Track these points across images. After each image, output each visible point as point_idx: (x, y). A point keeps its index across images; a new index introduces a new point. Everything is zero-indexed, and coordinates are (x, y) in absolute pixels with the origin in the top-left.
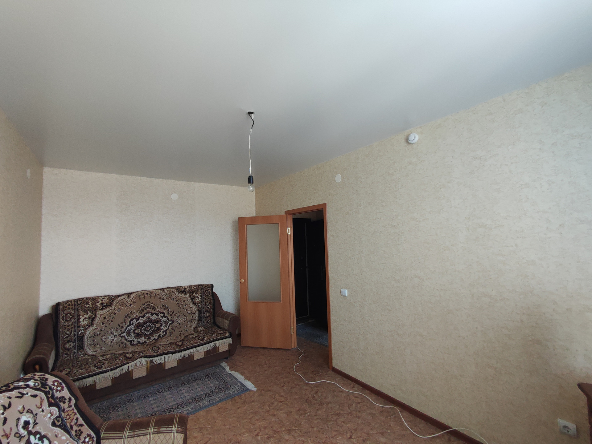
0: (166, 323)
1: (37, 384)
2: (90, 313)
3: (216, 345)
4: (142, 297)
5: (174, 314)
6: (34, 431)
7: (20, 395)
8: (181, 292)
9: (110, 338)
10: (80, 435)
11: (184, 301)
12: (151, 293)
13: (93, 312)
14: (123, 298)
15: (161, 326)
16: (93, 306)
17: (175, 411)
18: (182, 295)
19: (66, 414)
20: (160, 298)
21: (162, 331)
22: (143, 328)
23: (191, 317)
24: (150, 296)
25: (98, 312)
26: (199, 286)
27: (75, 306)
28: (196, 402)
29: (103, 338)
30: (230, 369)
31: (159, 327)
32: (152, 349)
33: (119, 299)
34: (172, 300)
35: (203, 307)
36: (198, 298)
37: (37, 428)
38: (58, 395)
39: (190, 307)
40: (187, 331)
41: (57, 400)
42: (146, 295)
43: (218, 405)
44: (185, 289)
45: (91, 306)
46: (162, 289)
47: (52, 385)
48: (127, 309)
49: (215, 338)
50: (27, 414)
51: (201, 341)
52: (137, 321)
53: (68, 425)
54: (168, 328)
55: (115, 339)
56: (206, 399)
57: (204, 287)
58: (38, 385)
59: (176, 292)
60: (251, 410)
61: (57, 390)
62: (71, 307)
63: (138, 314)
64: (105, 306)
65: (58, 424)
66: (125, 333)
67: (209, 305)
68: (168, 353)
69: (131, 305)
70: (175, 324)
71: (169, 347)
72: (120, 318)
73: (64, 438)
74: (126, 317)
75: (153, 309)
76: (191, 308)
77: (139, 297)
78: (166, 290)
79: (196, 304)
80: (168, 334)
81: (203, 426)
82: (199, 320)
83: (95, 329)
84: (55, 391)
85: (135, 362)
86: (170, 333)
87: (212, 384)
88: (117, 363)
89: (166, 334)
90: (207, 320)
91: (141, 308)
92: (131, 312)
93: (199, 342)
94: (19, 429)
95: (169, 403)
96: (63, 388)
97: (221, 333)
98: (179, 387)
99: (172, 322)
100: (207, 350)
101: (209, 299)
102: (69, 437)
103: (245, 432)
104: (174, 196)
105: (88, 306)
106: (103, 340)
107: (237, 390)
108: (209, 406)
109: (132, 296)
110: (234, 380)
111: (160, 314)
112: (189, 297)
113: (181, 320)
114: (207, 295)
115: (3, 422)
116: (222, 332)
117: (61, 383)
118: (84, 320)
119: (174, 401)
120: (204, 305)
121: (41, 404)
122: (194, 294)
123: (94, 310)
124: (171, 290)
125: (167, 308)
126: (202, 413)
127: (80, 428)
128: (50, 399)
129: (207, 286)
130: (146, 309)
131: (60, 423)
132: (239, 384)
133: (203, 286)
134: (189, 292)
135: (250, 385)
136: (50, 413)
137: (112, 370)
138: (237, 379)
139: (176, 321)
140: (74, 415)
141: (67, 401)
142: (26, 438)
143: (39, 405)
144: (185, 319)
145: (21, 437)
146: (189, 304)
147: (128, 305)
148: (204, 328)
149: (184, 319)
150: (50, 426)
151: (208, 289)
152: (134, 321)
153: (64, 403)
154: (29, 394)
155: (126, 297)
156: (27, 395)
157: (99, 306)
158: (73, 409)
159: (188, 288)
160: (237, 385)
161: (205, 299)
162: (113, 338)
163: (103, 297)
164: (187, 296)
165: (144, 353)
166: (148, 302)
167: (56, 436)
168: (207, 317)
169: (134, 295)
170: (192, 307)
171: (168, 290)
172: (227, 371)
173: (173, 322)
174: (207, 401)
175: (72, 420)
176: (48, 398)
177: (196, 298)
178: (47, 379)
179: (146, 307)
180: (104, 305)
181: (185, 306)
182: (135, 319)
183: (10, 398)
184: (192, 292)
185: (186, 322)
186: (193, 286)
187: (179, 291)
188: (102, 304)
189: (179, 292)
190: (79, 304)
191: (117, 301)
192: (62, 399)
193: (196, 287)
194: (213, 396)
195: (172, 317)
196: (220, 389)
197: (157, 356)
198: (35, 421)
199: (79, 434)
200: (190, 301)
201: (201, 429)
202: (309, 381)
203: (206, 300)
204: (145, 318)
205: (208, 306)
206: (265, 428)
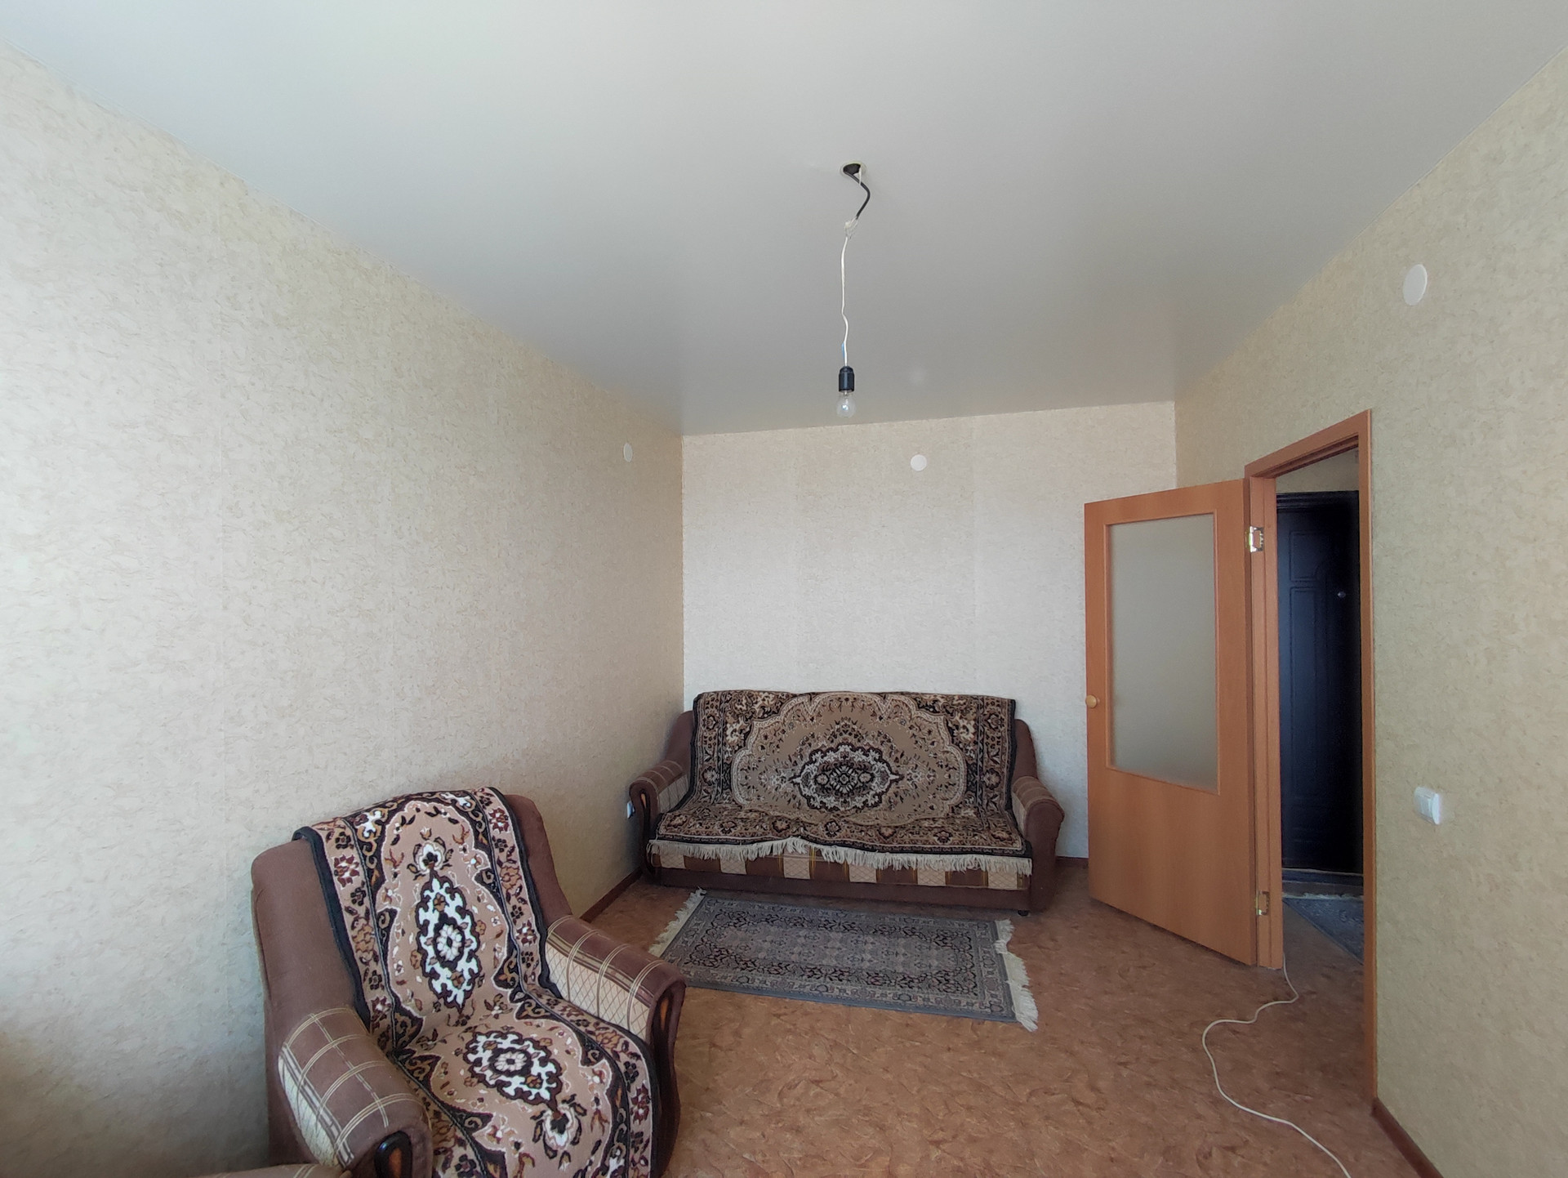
0: (884, 777)
1: (469, 805)
2: (742, 722)
3: (979, 866)
4: (835, 704)
5: (904, 758)
6: (441, 874)
7: (434, 812)
8: (923, 707)
9: (775, 780)
10: (518, 917)
11: (930, 732)
12: (855, 699)
13: (747, 720)
14: (800, 702)
15: (872, 780)
16: (749, 709)
17: (822, 979)
18: (925, 715)
19: (505, 871)
20: (874, 714)
21: (872, 793)
22: (832, 776)
23: (946, 776)
24: (853, 705)
25: (755, 723)
26: (975, 699)
27: (721, 704)
28: (872, 983)
29: (763, 777)
30: (1008, 944)
31: (867, 782)
32: (825, 826)
33: (794, 701)
34: (901, 723)
35: (980, 756)
36: (968, 730)
37: (448, 872)
38: (495, 833)
39: (945, 749)
40: (932, 808)
41: (493, 843)
42: (844, 702)
43: (911, 1016)
44: (935, 701)
45: (744, 708)
46: (882, 693)
47: (491, 815)
48: (806, 725)
49: (979, 845)
50: (434, 844)
51: (938, 842)
52: (822, 757)
53: (504, 891)
54: (887, 790)
55: (782, 786)
56: (898, 987)
57: (987, 704)
58: (470, 808)
59: (912, 705)
60: (975, 1075)
61: (496, 826)
62: (715, 703)
63: (825, 743)
64: (767, 713)
65: (488, 882)
66: (800, 778)
67: (997, 754)
68: (852, 846)
69: (812, 719)
70: (904, 784)
71: (861, 831)
72: (791, 744)
73: (490, 908)
74: (803, 744)
75: (856, 736)
76: (948, 752)
77: (830, 705)
78: (889, 697)
79: (961, 746)
80: (884, 802)
81: (843, 1043)
82: (968, 788)
83: (749, 755)
84: (491, 826)
85: (784, 841)
86: (890, 802)
87: (937, 959)
88: (755, 833)
89: (880, 801)
90: (991, 795)
91: (832, 731)
92: (813, 736)
93: (933, 844)
94: (417, 860)
95: (825, 956)
96: (506, 826)
97: (999, 838)
98: (868, 934)
99: (898, 777)
100: (954, 869)
101: (997, 740)
102: (500, 910)
103: (916, 1115)
104: (918, 463)
105: (741, 706)
106: (763, 781)
107: (981, 1004)
108: (889, 1005)
109: (817, 700)
110: (997, 975)
111: (872, 753)
112: (942, 724)
113: (921, 777)
114: (993, 727)
115: (393, 839)
116: (1005, 835)
117: (506, 816)
118: (732, 733)
119: (837, 958)
120: (982, 751)
121: (462, 839)
122: (957, 718)
123: (750, 717)
124: (902, 698)
125: (889, 741)
126: (865, 1014)
127: (521, 905)
128: (481, 837)
129: (996, 703)
130: (841, 734)
131: (491, 881)
132: (1000, 993)
133: (985, 701)
134: (944, 710)
135: (1026, 1009)
136: (475, 858)
137: (744, 843)
138: (1005, 975)
139: (908, 777)
140: (518, 879)
141: (506, 850)
142: (427, 879)
143: (458, 837)
144: (932, 778)
145: (418, 874)
146: (941, 741)
147: (808, 719)
148: (977, 813)
149: (929, 776)
150: (473, 879)
151: (1000, 710)
152: (819, 755)
153: (502, 850)
154: (448, 815)
155: (806, 699)
156: (443, 816)
157: (758, 710)
158: (518, 868)
159: (942, 701)
160: (993, 992)
161: (988, 737)
162: (779, 782)
163: (766, 694)
164: (939, 721)
165: (807, 828)
166: (846, 718)
167: (479, 899)
168: (992, 788)
169: (822, 697)
170: (949, 750)
171: (895, 697)
172: (997, 945)
173: (902, 778)
174: (895, 995)
175: (512, 886)
176: (476, 833)
177: (962, 730)
178: (490, 803)
179: (842, 729)
180: (766, 709)
181: (933, 743)
182: (819, 752)
183: (418, 810)
184: (951, 710)
185: (933, 787)
186: (956, 698)
187: (919, 705)
188: (763, 707)
189: (919, 708)
190: (728, 701)
191: (790, 707)
192: (501, 844)
193: (964, 701)
194: (916, 989)
195: (899, 766)
196: (945, 982)
197: (830, 845)
198: (447, 861)
199: (517, 914)
200: (945, 734)
201: (836, 1045)
202: (1232, 1098)
203: (989, 741)
204: (837, 755)
205: (995, 756)
206: (973, 1140)
